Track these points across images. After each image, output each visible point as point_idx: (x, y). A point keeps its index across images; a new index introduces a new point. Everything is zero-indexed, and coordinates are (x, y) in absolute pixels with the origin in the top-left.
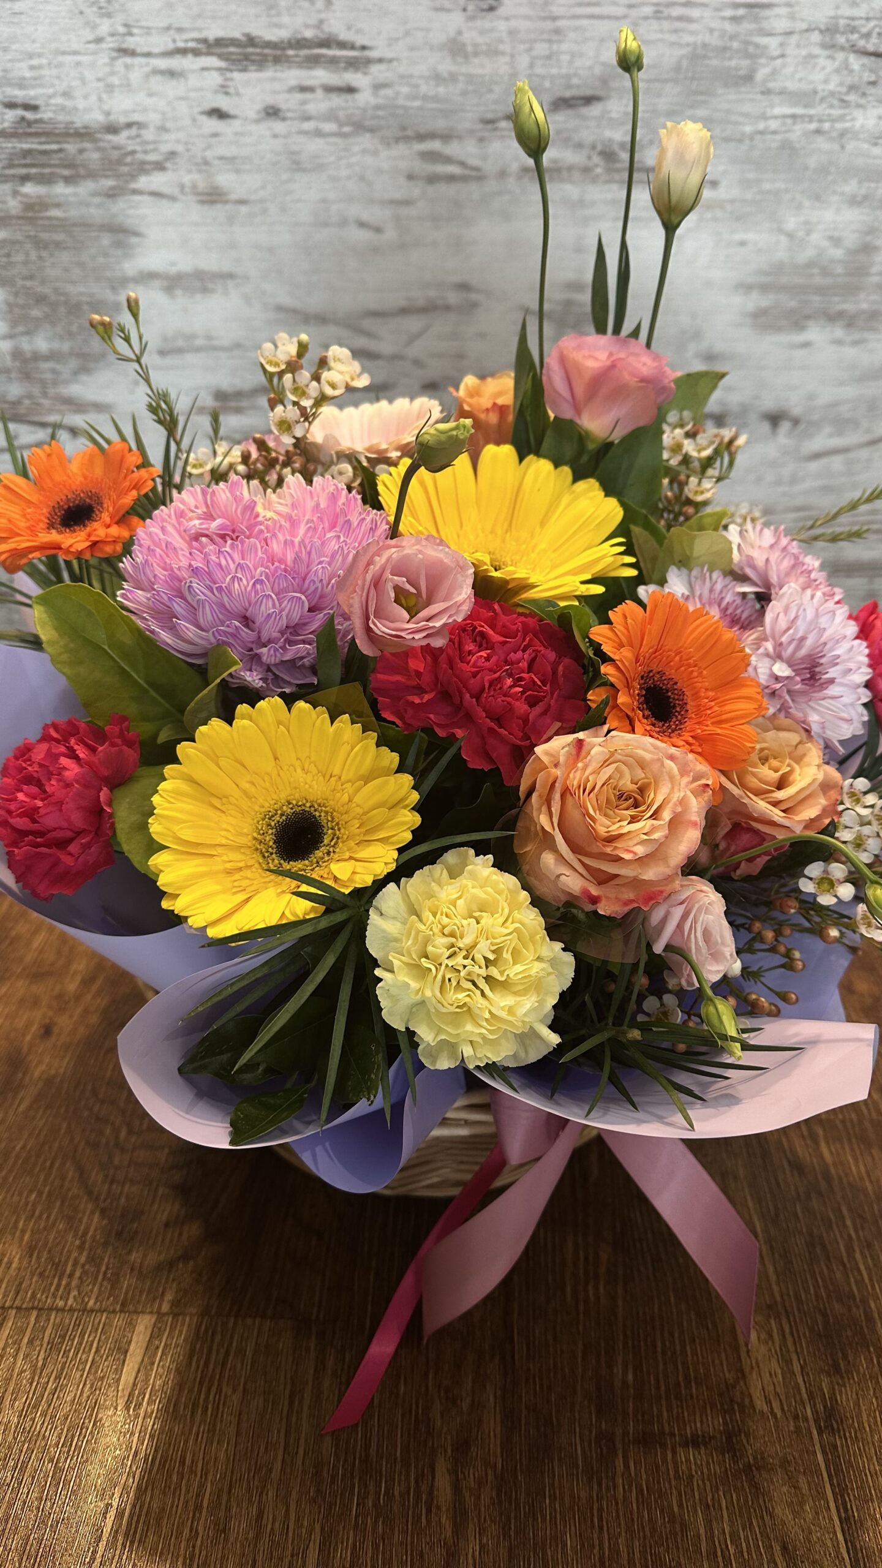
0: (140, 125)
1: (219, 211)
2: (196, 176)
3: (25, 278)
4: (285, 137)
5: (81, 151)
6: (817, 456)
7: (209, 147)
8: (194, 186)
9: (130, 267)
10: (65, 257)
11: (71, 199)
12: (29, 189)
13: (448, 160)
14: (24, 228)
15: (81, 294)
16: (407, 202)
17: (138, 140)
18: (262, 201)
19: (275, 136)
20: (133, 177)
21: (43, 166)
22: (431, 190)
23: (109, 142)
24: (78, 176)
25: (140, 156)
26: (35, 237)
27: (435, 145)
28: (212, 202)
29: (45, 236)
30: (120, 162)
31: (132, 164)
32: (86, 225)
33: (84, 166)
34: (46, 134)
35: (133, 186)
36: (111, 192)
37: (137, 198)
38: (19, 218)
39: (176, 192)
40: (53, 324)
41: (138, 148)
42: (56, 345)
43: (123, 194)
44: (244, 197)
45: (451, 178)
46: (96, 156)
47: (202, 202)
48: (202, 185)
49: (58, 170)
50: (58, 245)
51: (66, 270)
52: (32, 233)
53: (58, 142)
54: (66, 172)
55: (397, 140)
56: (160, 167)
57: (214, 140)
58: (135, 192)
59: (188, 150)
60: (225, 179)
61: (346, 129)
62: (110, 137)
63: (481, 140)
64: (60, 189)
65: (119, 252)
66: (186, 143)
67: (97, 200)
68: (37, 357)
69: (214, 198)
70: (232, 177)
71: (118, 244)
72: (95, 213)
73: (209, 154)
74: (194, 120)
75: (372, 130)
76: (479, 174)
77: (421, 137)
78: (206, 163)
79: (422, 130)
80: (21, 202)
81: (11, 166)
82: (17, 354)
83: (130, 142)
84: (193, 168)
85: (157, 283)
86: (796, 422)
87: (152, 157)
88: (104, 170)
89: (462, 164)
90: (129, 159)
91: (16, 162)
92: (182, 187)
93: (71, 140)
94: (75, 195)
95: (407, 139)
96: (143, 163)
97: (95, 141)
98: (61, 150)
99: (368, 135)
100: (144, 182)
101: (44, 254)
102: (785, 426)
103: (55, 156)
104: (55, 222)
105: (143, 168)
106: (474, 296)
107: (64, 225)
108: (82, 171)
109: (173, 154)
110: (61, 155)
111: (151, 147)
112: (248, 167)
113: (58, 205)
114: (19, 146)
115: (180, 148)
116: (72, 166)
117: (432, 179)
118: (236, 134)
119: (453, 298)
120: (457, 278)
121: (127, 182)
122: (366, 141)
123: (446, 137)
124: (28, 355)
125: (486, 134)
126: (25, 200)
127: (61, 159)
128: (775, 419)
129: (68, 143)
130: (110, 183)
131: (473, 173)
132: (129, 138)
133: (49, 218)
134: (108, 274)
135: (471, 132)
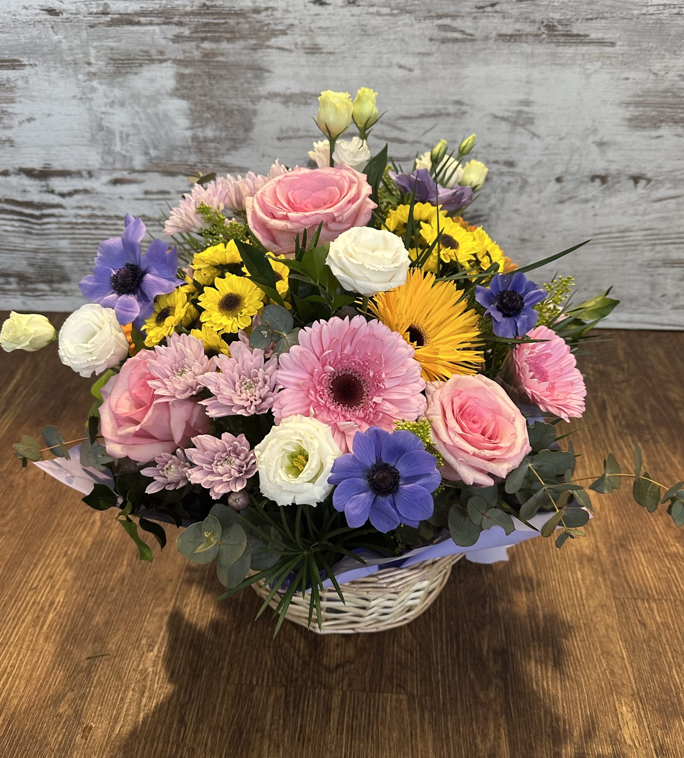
0: (273, 9)
1: (317, 59)
2: (305, 38)
3: (201, 96)
4: (359, 16)
5: (238, 24)
6: (660, 200)
7: (313, 21)
8: (303, 44)
9: (263, 90)
10: (226, 84)
11: (231, 51)
12: (206, 45)
13: (455, 30)
14: (202, 67)
15: (234, 105)
16: (428, 54)
17: (272, 17)
18: (342, 53)
19: (353, 15)
20: (268, 39)
21: (215, 32)
22: (443, 47)
23: (254, 18)
24: (235, 38)
25: (272, 27)
26: (209, 72)
27: (447, 21)
28: (313, 53)
29: (214, 72)
30: (260, 30)
31: (267, 31)
32: (238, 65)
33: (238, 32)
34: (218, 13)
35: (267, 43)
36: (254, 47)
37: (270, 50)
38: (199, 61)
39: (293, 47)
40: (216, 122)
41: (271, 22)
42: (218, 134)
43: (261, 48)
44: (332, 51)
45: (456, 40)
46: (247, 26)
47: (308, 53)
48: (308, 43)
49: (223, 34)
50: (221, 77)
51: (226, 91)
52: (207, 70)
53: (224, 19)
54: (228, 36)
55: (425, 18)
56: (284, 33)
57: (317, 17)
58: (268, 47)
59: (301, 23)
60: (321, 40)
61: (395, 12)
62: (255, 16)
63: (475, 18)
64: (224, 45)
65: (257, 81)
66: (300, 19)
67: (246, 52)
68: (206, 140)
69: (314, 51)
70: (326, 38)
71: (257, 77)
72: (245, 59)
73: (313, 26)
74: (305, 6)
75: (410, 12)
76: (472, 38)
77: (439, 17)
78: (311, 31)
79: (440, 13)
80: (201, 52)
81: (196, 32)
82: (195, 138)
83: (267, 18)
84: (304, 33)
85: (279, 99)
86: (649, 181)
87: (280, 27)
88: (250, 34)
89: (463, 32)
90: (265, 28)
91: (199, 30)
92: (296, 44)
93: (232, 17)
94: (233, 49)
95: (431, 17)
96: (274, 30)
97: (246, 18)
98: (226, 23)
99: (408, 15)
100: (273, 42)
101: (213, 82)
102: (642, 183)
103: (222, 26)
104: (220, 64)
105: (274, 34)
106: (464, 108)
107: (225, 66)
108: (238, 35)
109: (292, 25)
110: (226, 26)
111: (280, 21)
112: (336, 33)
113: (222, 54)
114: (201, 20)
115: (296, 22)
116: (232, 32)
117: (444, 41)
118: (330, 14)
119: (451, 109)
120: (455, 98)
121: (264, 41)
122: (406, 18)
123: (454, 17)
124: (202, 139)
125: (478, 15)
126: (203, 51)
127: (225, 28)
128: (636, 179)
129: (230, 18)
130: (254, 42)
131: (469, 37)
132: (266, 16)
133: (217, 62)
134: (250, 93)
135: (470, 13)
